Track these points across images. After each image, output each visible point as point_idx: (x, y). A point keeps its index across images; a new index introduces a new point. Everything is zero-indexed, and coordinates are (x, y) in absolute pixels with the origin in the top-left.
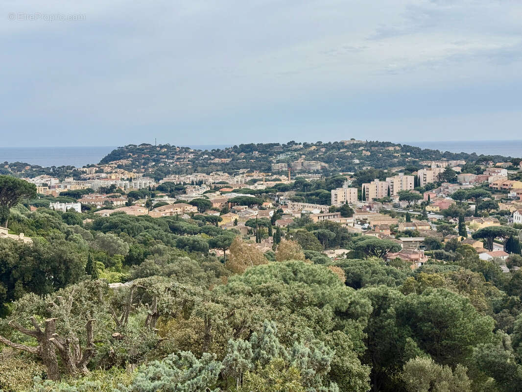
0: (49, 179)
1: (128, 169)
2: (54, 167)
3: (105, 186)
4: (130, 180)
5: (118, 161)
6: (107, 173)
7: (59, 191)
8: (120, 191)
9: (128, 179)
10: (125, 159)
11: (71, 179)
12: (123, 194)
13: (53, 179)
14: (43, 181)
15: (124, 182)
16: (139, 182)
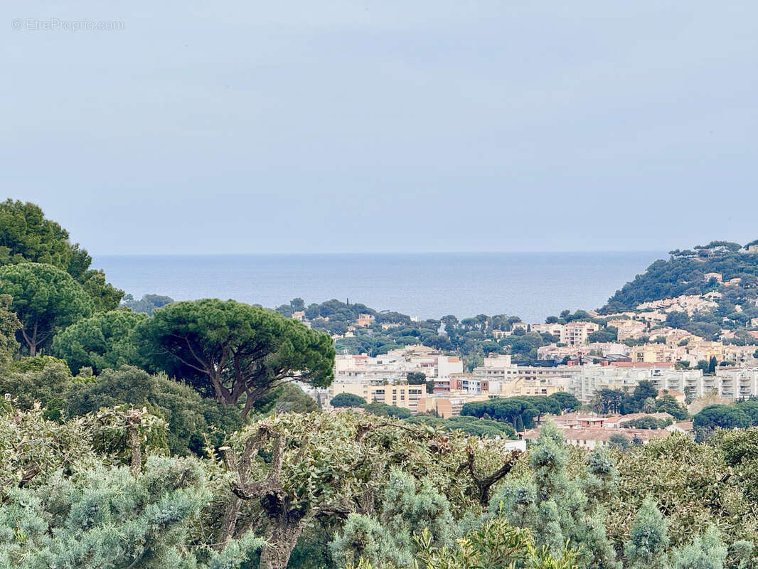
0: (431, 360)
1: (703, 329)
2: (450, 320)
3: (619, 386)
4: (709, 368)
5: (667, 302)
6: (630, 343)
7: (459, 398)
8: (669, 405)
9: (701, 366)
10: (695, 293)
11: (503, 362)
12: (680, 416)
13: (443, 360)
14: (413, 366)
15: (687, 375)
16: (739, 377)
